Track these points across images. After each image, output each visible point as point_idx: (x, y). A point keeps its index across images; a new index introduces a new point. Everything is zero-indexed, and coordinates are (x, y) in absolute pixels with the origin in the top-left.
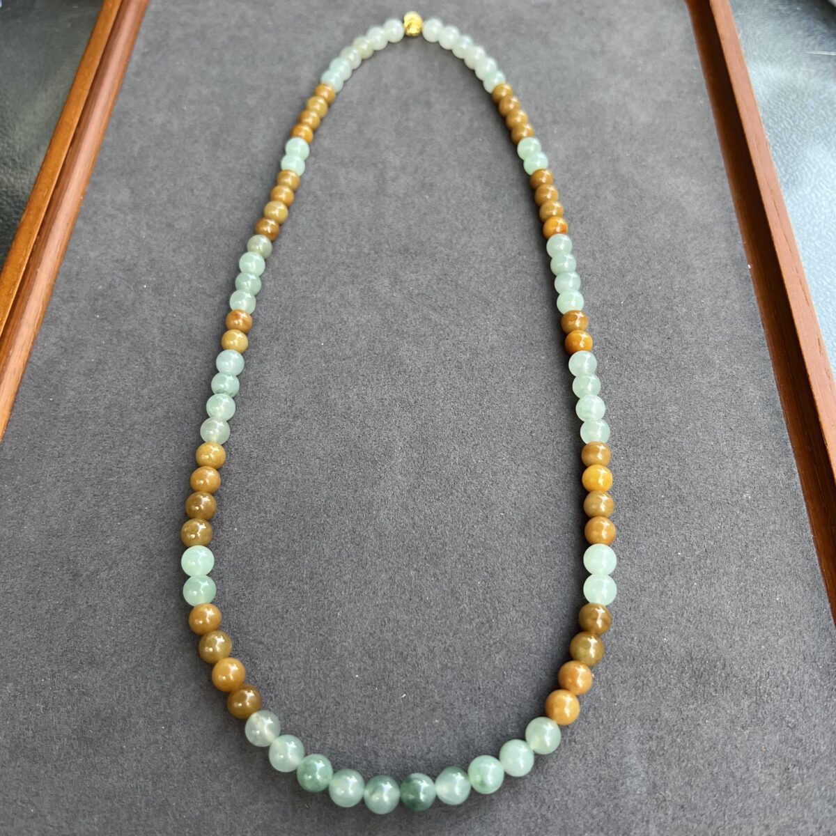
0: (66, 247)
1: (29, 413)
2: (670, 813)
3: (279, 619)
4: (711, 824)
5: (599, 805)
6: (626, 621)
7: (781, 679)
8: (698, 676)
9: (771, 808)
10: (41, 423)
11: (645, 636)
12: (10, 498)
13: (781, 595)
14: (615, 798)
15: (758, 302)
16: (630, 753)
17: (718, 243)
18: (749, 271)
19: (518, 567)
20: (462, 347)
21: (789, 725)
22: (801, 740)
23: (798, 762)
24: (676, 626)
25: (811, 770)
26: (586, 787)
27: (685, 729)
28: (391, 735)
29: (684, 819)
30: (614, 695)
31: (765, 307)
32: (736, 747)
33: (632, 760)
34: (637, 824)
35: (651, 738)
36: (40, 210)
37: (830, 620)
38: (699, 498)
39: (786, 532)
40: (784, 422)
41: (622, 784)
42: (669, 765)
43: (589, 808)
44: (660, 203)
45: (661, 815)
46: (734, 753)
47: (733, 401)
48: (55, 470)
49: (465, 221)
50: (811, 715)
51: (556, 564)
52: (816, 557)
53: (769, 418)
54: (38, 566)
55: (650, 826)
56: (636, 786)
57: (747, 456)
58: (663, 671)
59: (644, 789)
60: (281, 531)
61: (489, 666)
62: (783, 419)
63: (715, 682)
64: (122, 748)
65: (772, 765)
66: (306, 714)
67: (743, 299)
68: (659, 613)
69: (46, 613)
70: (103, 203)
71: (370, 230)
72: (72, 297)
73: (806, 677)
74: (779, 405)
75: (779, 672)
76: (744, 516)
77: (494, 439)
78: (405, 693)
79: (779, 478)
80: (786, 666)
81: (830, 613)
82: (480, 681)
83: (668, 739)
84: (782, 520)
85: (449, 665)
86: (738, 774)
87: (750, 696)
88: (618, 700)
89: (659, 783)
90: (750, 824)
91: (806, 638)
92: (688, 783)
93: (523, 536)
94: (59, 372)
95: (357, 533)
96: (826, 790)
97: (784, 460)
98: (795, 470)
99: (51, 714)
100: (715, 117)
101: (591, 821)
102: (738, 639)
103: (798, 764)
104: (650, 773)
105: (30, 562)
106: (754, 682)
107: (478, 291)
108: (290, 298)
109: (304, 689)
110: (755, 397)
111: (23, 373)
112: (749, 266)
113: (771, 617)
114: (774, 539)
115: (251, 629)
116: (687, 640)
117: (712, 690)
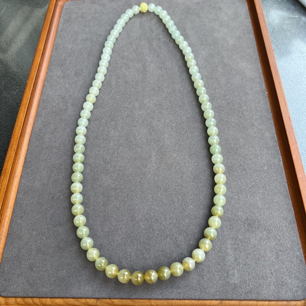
0: (42, 91)
1: (34, 146)
2: (241, 266)
3: (118, 210)
4: (254, 269)
5: (219, 264)
6: (227, 208)
7: (276, 225)
8: (249, 225)
9: (272, 264)
10: (38, 149)
11: (233, 213)
12: (30, 174)
13: (276, 199)
14: (224, 262)
15: (270, 104)
16: (229, 249)
17: (257, 85)
18: (267, 94)
19: (193, 192)
20: (173, 122)
21: (278, 239)
22: (282, 244)
23: (281, 250)
24: (243, 209)
25: (285, 253)
26: (215, 259)
27: (246, 241)
28: (154, 244)
29: (245, 268)
30: (223, 231)
31: (272, 106)
32: (262, 246)
33: (229, 251)
34: (231, 270)
35: (235, 244)
36: (33, 79)
37: (292, 207)
38: (250, 169)
39: (278, 179)
40: (278, 144)
41: (226, 258)
42: (241, 252)
43: (216, 265)
44: (237, 72)
45: (238, 267)
46: (261, 248)
47: (261, 138)
48: (44, 164)
49: (173, 79)
50: (285, 236)
51: (204, 191)
52: (287, 187)
53: (273, 143)
54: (41, 195)
55: (235, 270)
56: (230, 258)
57: (266, 155)
58: (239, 223)
59: (233, 259)
60: (117, 182)
61: (184, 223)
62: (277, 143)
63: (255, 227)
64: (71, 250)
65: (273, 251)
66: (128, 238)
67: (265, 103)
68: (237, 206)
69: (44, 209)
70: (53, 75)
71: (142, 83)
72: (45, 108)
73: (284, 225)
74: (276, 138)
75: (275, 223)
76: (264, 175)
77: (184, 152)
78: (158, 231)
79: (276, 162)
80: (277, 221)
81: (292, 204)
82: (181, 227)
83: (240, 244)
84: (277, 176)
85: (172, 223)
86: (262, 254)
87: (266, 231)
88: (225, 233)
89: (238, 257)
90: (266, 269)
91: (284, 212)
92: (247, 258)
93: (194, 182)
94: (43, 133)
95: (141, 182)
96: (289, 259)
97: (277, 156)
98: (281, 159)
99: (48, 240)
100: (256, 42)
101: (217, 269)
102: (262, 213)
103: (281, 251)
104: (235, 254)
105: (38, 194)
106: (267, 226)
107: (178, 103)
108: (116, 106)
109: (127, 231)
110: (268, 136)
111: (31, 133)
112: (267, 93)
113: (273, 206)
114: (274, 182)
115: (109, 213)
116: (246, 214)
117: (254, 229)
